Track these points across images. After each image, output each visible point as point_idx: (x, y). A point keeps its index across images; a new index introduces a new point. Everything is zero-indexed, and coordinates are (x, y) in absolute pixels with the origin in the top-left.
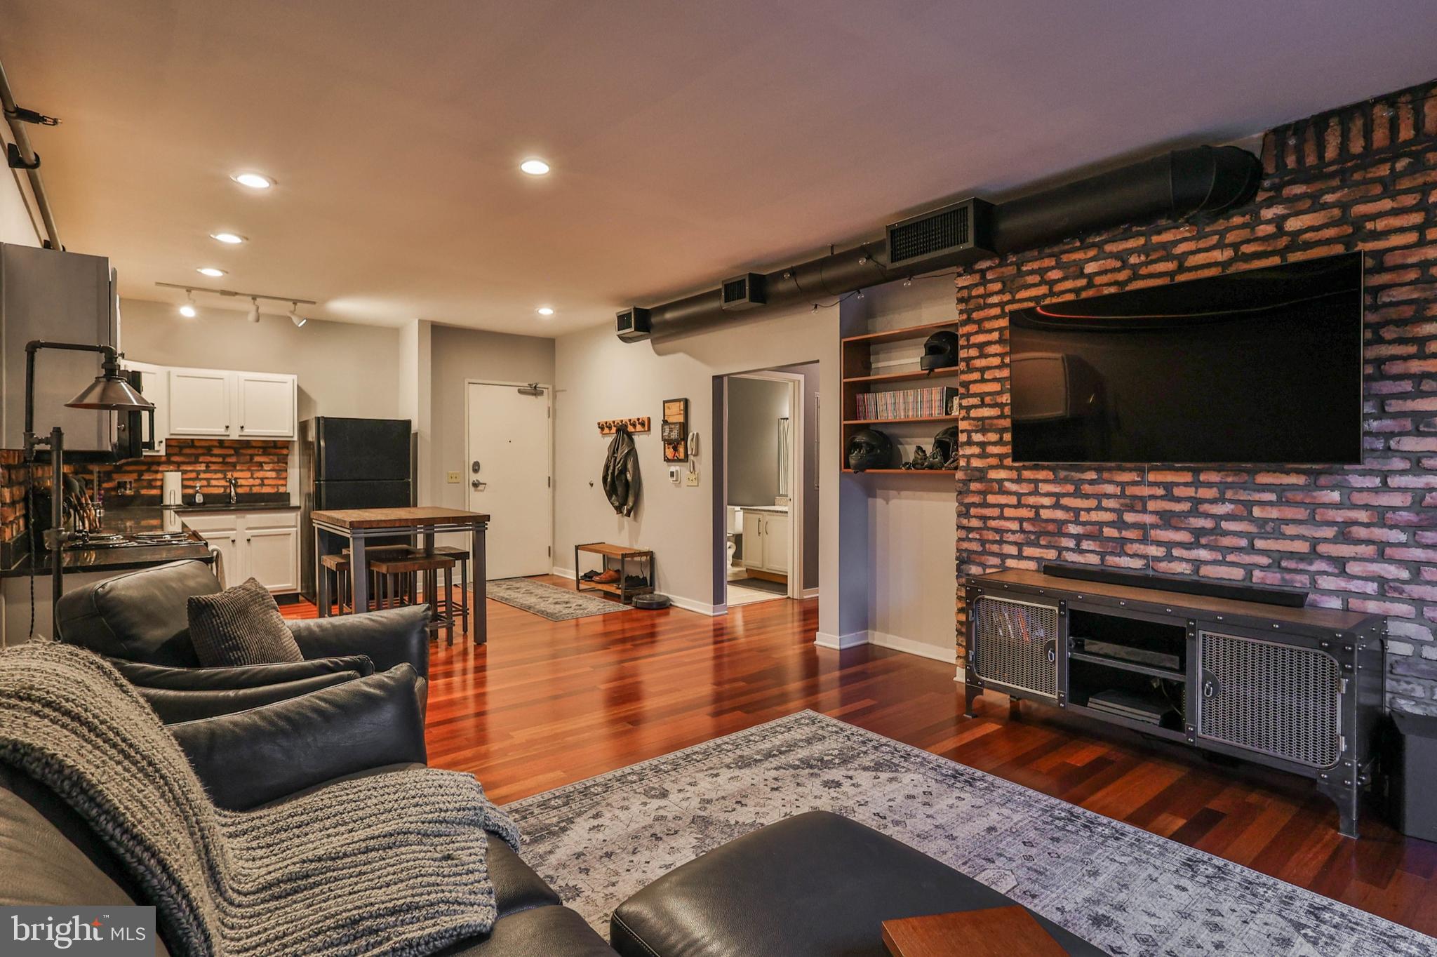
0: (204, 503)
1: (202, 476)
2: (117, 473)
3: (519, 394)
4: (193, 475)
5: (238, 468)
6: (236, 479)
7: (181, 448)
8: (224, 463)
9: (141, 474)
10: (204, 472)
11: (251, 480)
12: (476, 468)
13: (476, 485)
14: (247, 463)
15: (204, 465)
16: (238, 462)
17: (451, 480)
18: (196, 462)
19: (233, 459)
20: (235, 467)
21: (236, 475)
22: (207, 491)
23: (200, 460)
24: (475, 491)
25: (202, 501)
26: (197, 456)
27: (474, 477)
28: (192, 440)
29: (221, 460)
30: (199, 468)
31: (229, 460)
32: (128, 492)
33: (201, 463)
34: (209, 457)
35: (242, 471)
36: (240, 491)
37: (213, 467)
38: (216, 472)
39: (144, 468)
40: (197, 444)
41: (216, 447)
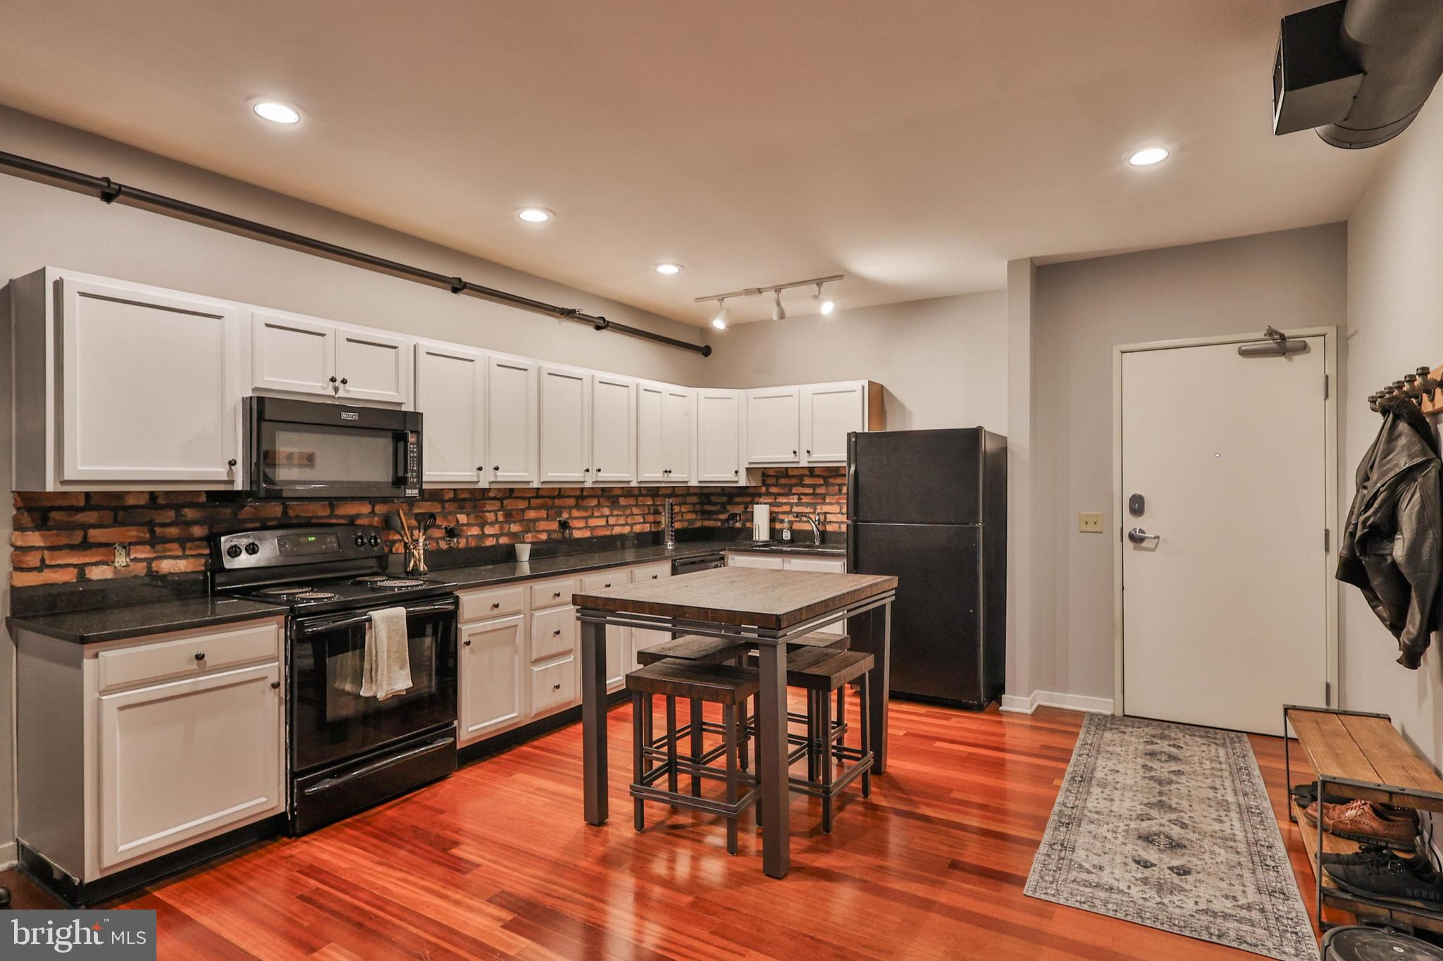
0: (792, 541)
1: (795, 509)
2: (729, 504)
3: (1240, 357)
4: (787, 508)
5: (827, 501)
6: (826, 513)
7: (778, 477)
8: (814, 494)
9: (746, 508)
10: (797, 505)
11: (840, 515)
12: (1138, 506)
13: (1137, 539)
14: (835, 495)
15: (796, 497)
16: (827, 494)
17: (1085, 528)
18: (790, 494)
19: (821, 490)
20: (824, 499)
21: (826, 508)
22: (797, 526)
23: (793, 492)
24: (1135, 548)
25: (789, 538)
26: (791, 486)
27: (1132, 523)
28: (787, 468)
29: (810, 491)
30: (792, 501)
31: (818, 491)
32: (738, 525)
33: (795, 494)
34: (800, 488)
35: (831, 504)
36: (829, 528)
37: (805, 500)
38: (807, 504)
39: (749, 499)
40: (791, 473)
41: (806, 476)
